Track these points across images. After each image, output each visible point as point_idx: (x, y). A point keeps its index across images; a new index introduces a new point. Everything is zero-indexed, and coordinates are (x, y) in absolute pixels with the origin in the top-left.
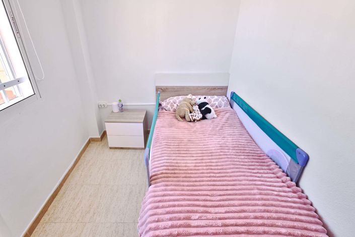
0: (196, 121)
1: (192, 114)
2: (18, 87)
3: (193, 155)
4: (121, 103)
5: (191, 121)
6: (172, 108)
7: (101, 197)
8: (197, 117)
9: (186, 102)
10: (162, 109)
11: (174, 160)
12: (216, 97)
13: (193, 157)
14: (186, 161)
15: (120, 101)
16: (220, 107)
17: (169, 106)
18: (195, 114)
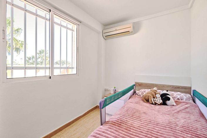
0: (157, 105)
1: (154, 99)
2: (72, 70)
3: (142, 120)
4: (115, 89)
5: (152, 104)
6: (142, 94)
7: (86, 135)
8: (158, 102)
9: (152, 92)
10: (136, 94)
11: (125, 118)
12: (179, 93)
13: (141, 121)
14: (133, 122)
15: (115, 88)
16: (182, 100)
17: (140, 93)
18: (156, 100)
